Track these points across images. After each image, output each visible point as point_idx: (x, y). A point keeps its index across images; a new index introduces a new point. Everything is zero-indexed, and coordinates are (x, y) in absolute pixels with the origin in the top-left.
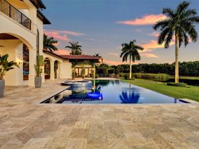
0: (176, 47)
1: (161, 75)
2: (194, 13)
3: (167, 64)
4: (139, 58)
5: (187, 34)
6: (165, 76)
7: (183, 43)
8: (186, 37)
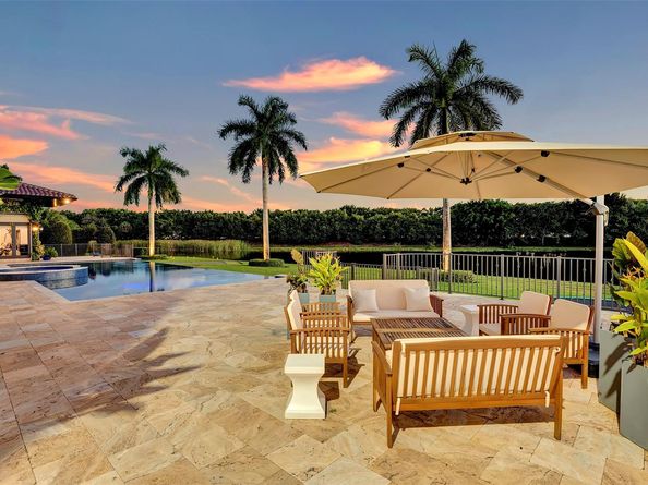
0: (264, 185)
1: (227, 243)
2: (293, 121)
3: (242, 215)
4: (176, 198)
5: (282, 160)
6: (238, 245)
7: (276, 177)
8: (280, 164)
